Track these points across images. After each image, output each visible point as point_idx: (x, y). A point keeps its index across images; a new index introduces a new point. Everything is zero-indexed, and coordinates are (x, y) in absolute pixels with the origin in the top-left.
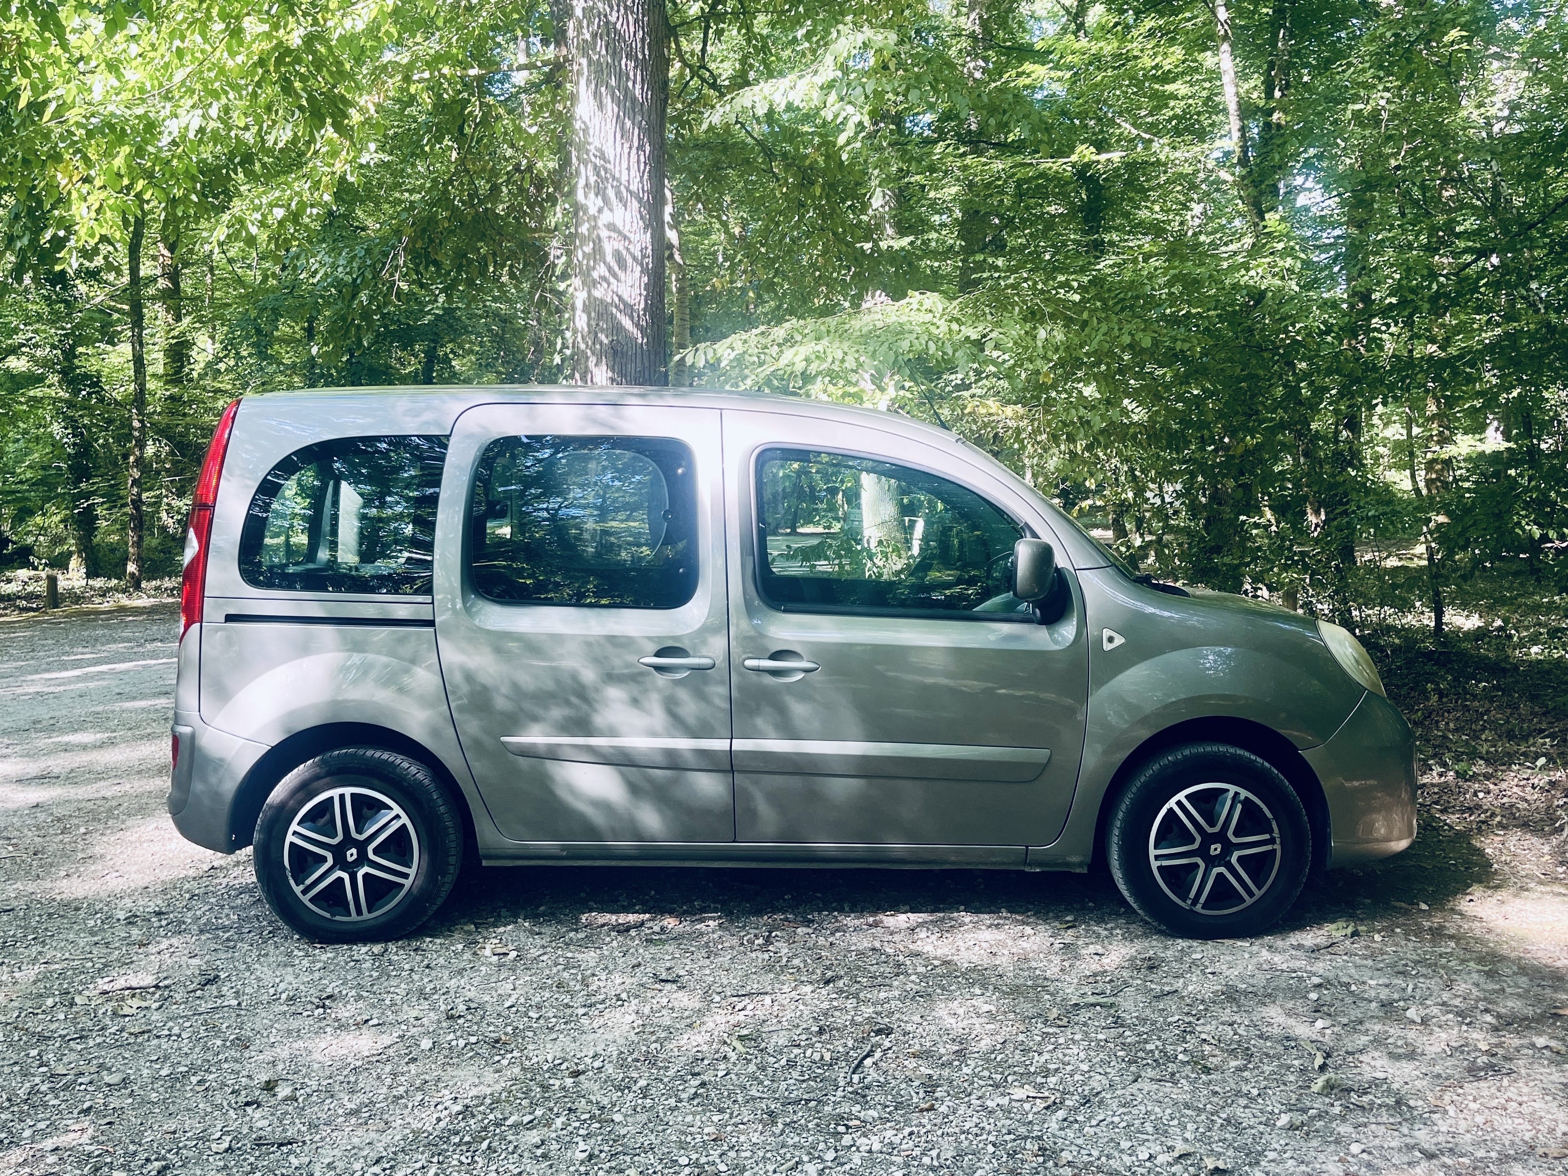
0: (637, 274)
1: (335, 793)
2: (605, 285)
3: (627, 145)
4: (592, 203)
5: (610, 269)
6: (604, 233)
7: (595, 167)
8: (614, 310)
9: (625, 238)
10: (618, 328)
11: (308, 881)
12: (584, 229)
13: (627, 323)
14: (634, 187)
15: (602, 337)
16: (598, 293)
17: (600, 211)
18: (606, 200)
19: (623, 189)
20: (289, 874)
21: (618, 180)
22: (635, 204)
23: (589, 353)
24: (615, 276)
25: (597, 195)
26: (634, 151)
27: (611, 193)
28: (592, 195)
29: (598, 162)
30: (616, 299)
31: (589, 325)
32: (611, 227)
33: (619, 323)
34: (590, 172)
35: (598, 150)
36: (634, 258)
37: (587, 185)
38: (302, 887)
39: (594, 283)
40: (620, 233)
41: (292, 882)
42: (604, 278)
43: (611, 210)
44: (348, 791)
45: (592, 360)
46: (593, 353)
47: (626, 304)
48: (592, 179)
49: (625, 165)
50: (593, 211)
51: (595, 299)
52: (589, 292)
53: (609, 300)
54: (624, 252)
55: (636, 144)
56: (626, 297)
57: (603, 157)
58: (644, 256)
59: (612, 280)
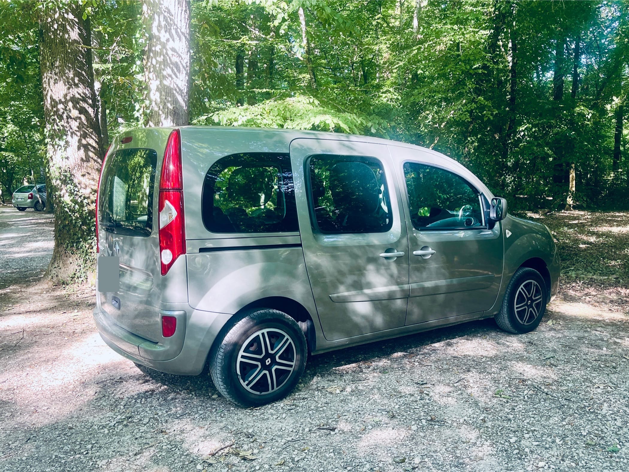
0: (184, 75)
1: (259, 333)
2: (170, 79)
3: (180, 9)
4: (164, 36)
5: (172, 70)
6: (170, 52)
7: (165, 17)
8: (174, 92)
9: (180, 56)
10: (175, 101)
11: (250, 379)
12: (158, 48)
13: (180, 99)
14: (183, 30)
15: (169, 105)
16: (166, 82)
17: (168, 40)
18: (171, 36)
19: (179, 30)
20: (240, 377)
21: (177, 26)
22: (183, 39)
23: (161, 112)
24: (175, 74)
25: (166, 32)
26: (183, 12)
27: (173, 32)
28: (163, 31)
29: (166, 14)
30: (176, 86)
31: (161, 98)
32: (173, 50)
33: (177, 99)
34: (162, 18)
35: (167, 8)
36: (183, 67)
37: (159, 25)
38: (247, 382)
39: (164, 77)
40: (177, 53)
41: (241, 381)
42: (170, 76)
43: (173, 40)
44: (265, 331)
45: (163, 116)
46: (163, 113)
47: (180, 89)
48: (163, 23)
49: (179, 19)
50: (163, 40)
51: (164, 85)
52: (161, 81)
53: (172, 86)
54: (179, 63)
55: (184, 9)
56: (179, 85)
57: (169, 12)
58: (187, 66)
59: (173, 76)
